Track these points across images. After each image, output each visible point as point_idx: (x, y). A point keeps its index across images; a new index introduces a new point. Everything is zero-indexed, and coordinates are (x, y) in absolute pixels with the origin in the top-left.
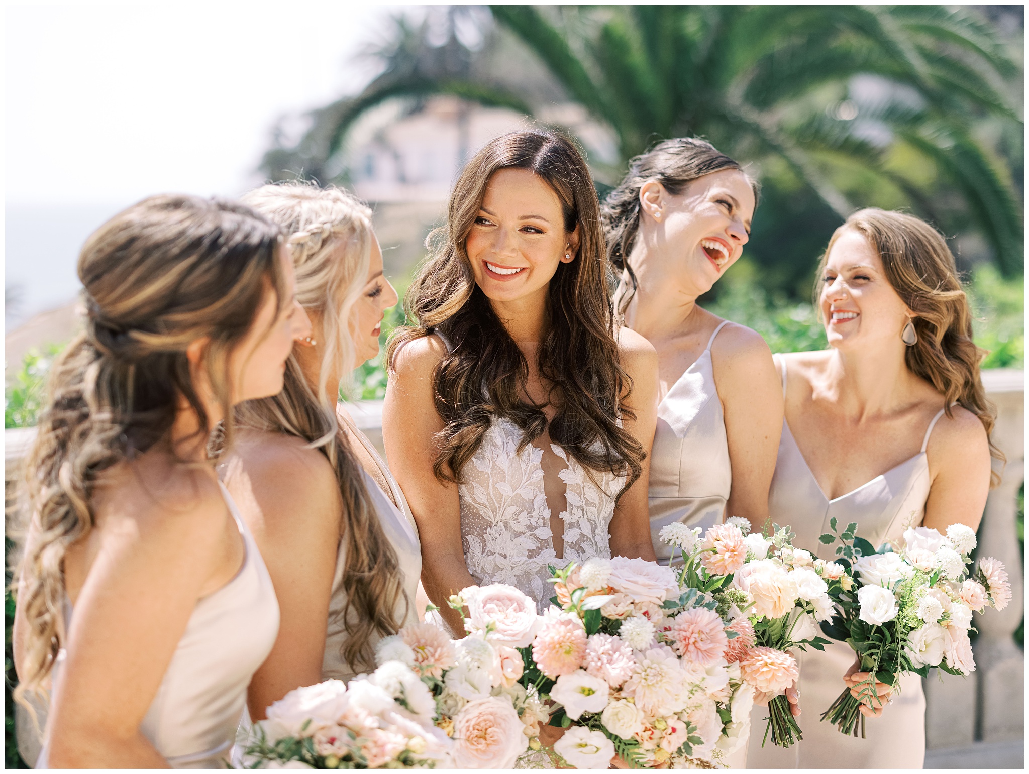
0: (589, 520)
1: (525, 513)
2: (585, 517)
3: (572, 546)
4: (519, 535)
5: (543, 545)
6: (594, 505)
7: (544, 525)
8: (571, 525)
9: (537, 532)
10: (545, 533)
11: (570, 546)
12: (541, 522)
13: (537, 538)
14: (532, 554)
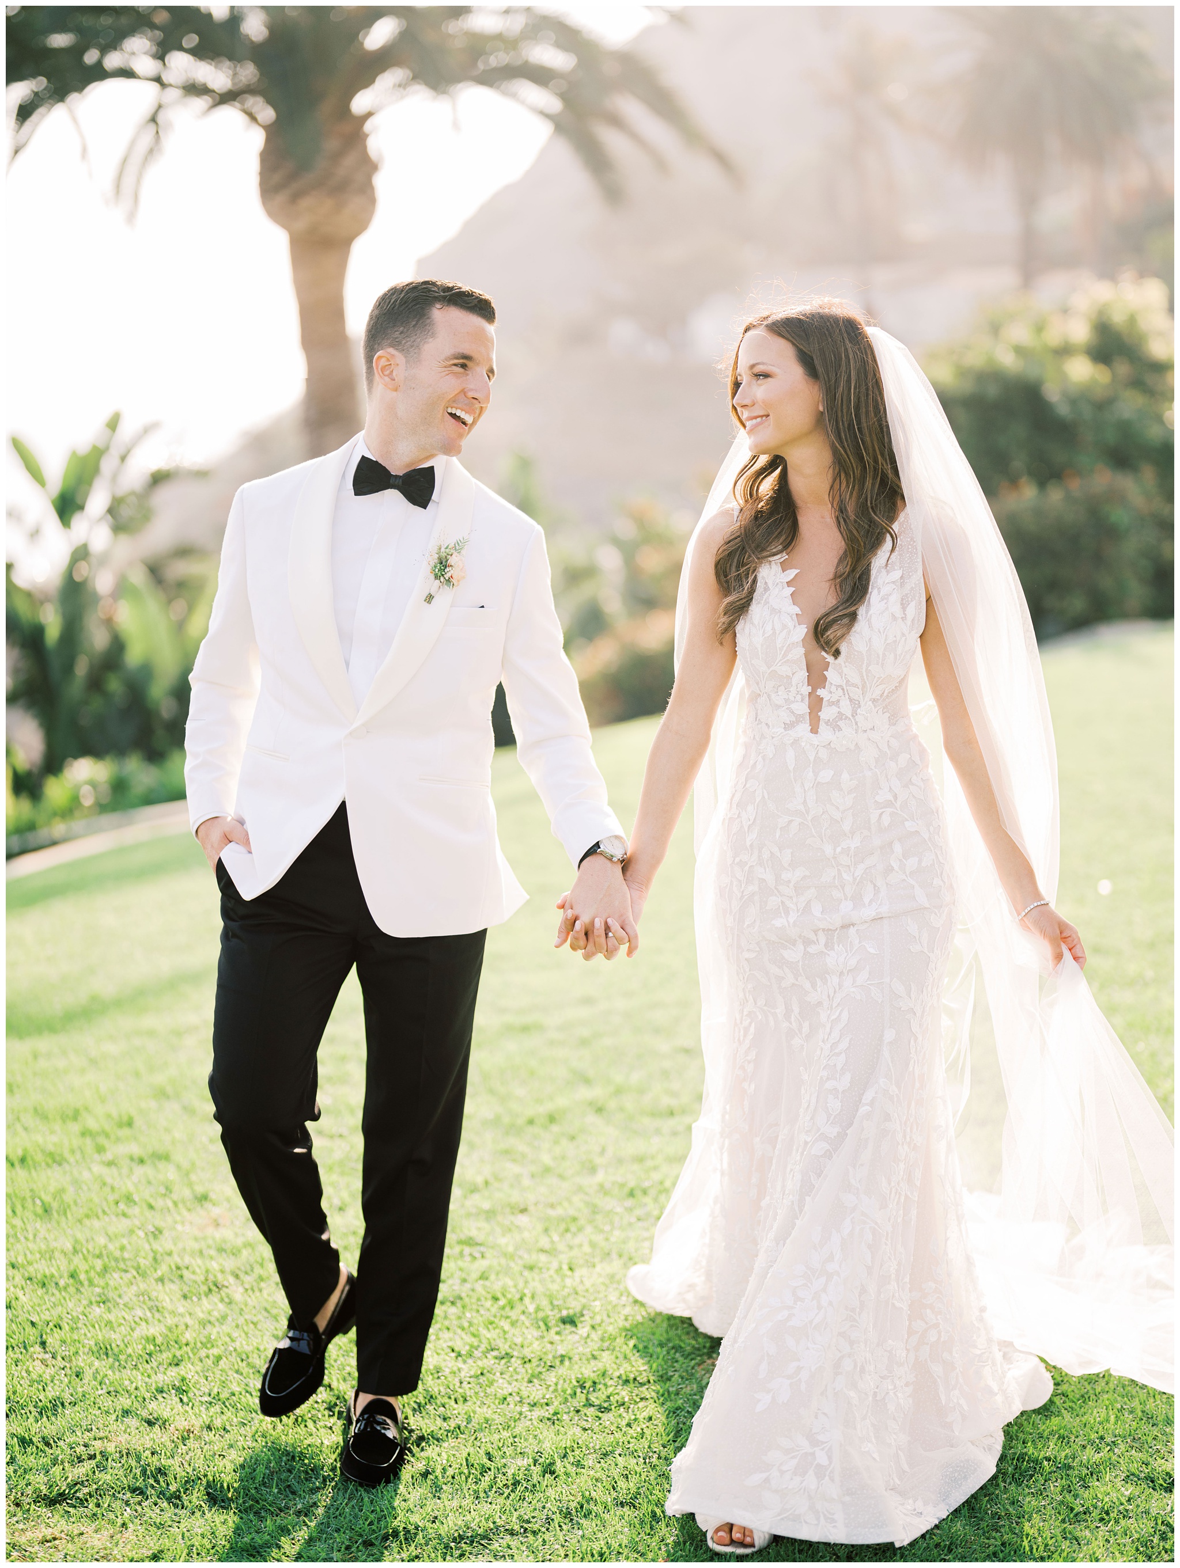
0: (851, 700)
1: (782, 688)
2: (847, 696)
3: (827, 723)
4: (778, 707)
5: (799, 719)
6: (856, 686)
7: (802, 700)
8: (831, 704)
9: (793, 706)
10: (803, 708)
11: (825, 723)
12: (799, 697)
13: (793, 712)
14: (788, 726)
